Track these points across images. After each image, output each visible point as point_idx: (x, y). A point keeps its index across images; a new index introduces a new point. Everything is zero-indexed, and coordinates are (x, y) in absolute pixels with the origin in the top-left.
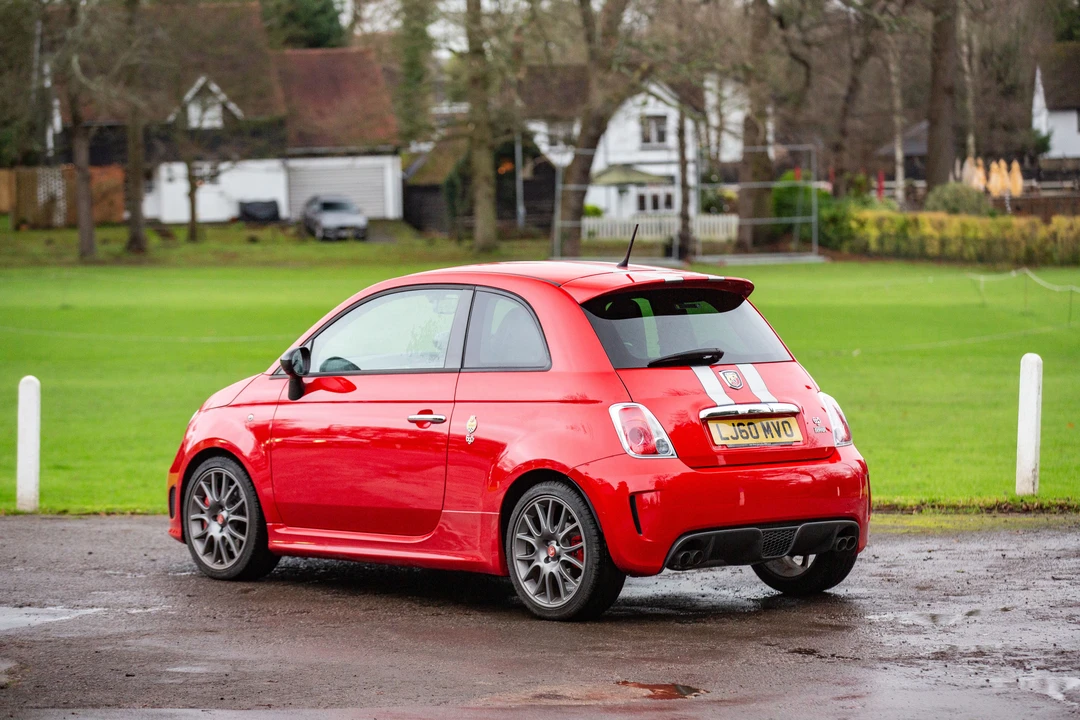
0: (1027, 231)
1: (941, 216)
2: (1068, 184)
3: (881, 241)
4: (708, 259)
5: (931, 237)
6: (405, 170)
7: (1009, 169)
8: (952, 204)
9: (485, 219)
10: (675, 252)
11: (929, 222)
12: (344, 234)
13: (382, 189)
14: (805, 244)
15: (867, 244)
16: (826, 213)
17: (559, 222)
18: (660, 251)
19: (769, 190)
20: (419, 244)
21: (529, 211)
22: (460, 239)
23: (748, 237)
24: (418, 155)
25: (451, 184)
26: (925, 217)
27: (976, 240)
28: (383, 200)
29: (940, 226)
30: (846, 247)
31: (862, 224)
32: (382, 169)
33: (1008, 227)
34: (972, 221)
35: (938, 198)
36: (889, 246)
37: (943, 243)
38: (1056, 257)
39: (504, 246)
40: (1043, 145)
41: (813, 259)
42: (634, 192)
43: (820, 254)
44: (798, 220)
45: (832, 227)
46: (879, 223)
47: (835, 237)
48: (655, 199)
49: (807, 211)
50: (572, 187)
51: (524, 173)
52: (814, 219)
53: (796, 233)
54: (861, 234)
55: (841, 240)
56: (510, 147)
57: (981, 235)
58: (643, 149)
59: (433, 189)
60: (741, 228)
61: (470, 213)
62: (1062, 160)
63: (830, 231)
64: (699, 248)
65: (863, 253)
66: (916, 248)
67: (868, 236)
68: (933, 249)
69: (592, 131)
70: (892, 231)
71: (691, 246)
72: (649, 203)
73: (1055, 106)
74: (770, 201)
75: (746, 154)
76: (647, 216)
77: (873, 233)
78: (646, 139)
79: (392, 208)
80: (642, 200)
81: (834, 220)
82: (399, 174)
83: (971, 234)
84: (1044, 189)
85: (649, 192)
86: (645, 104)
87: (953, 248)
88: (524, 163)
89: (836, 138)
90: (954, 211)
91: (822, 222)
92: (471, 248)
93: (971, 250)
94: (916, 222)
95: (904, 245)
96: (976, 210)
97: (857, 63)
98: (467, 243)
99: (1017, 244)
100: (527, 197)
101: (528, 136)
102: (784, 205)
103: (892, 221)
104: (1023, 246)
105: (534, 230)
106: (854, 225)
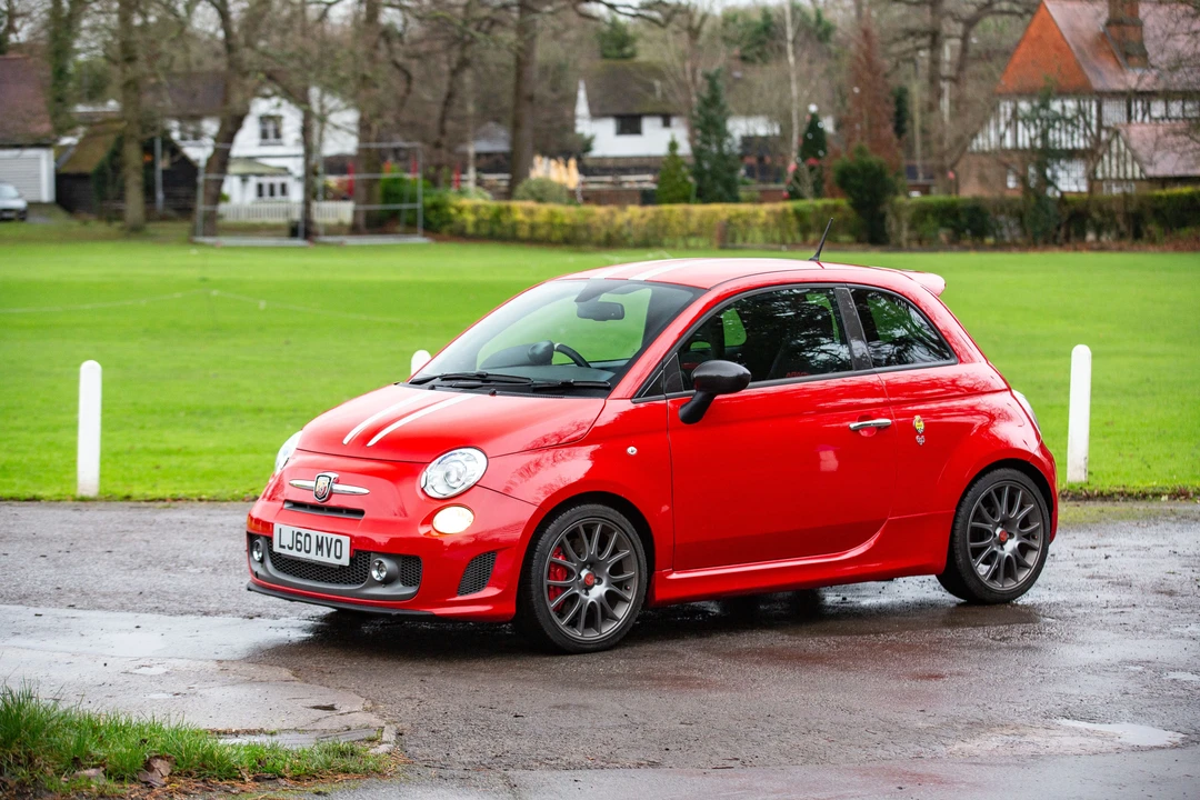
0: (607, 218)
1: (530, 204)
2: (608, 179)
3: (477, 224)
4: (329, 239)
5: (522, 222)
6: (56, 161)
7: (567, 166)
8: (539, 195)
9: (134, 204)
10: (301, 232)
11: (520, 209)
12: (6, 215)
13: (37, 176)
14: (411, 228)
15: (464, 227)
16: (429, 201)
17: (201, 206)
18: (287, 232)
19: (376, 180)
20: (74, 224)
21: (168, 196)
22: (110, 220)
23: (361, 220)
24: (67, 147)
25: (101, 172)
26: (516, 204)
27: (563, 225)
28: (38, 187)
29: (530, 212)
30: (446, 229)
31: (460, 210)
32: (37, 159)
33: (591, 214)
34: (560, 209)
35: (527, 190)
36: (484, 230)
37: (533, 227)
38: (631, 241)
39: (152, 227)
40: (587, 145)
41: (418, 240)
42: (253, 181)
43: (424, 236)
44: (405, 206)
45: (433, 213)
46: (475, 209)
47: (437, 222)
48: (272, 187)
49: (413, 199)
50: (213, 176)
51: (163, 164)
52: (419, 206)
53: (404, 217)
54: (458, 219)
55: (443, 223)
56: (152, 141)
57: (567, 221)
58: (261, 145)
59: (83, 177)
60: (355, 213)
61: (121, 197)
62: (602, 159)
63: (432, 216)
64: (321, 230)
65: (461, 235)
66: (508, 232)
67: (464, 221)
68: (524, 232)
69: (230, 128)
70: (487, 217)
71: (313, 229)
72: (266, 190)
73: (597, 114)
74: (378, 190)
75: (360, 149)
76: (264, 202)
77: (470, 218)
78: (264, 135)
79: (46, 193)
80: (260, 187)
81: (435, 207)
82: (53, 165)
83: (557, 221)
84: (592, 182)
85: (266, 181)
86: (279, 105)
87: (542, 232)
88: (163, 155)
89: (435, 137)
90: (540, 200)
91: (427, 209)
92: (122, 228)
93: (558, 234)
94: (509, 210)
95: (498, 229)
96: (558, 200)
97: (454, 73)
98: (118, 224)
99: (598, 229)
100: (165, 185)
101: (167, 132)
102: (392, 193)
103: (487, 208)
104: (604, 230)
105: (171, 213)
106: (453, 211)
